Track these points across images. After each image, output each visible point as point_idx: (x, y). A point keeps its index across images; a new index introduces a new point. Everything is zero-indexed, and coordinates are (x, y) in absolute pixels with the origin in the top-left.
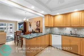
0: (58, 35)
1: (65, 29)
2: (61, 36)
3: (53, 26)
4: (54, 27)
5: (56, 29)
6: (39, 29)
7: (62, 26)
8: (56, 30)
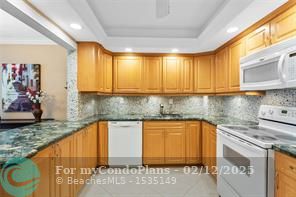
0: (131, 120)
1: (145, 100)
2: (141, 123)
3: (110, 90)
4: (113, 94)
5: (118, 103)
6: (38, 105)
7: (139, 91)
8: (119, 105)
